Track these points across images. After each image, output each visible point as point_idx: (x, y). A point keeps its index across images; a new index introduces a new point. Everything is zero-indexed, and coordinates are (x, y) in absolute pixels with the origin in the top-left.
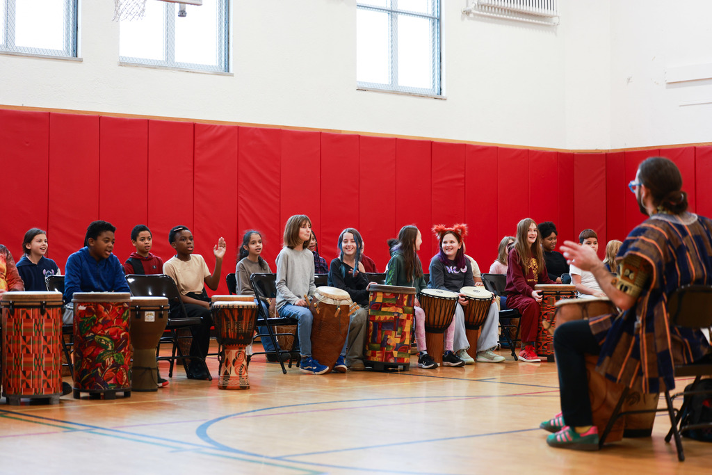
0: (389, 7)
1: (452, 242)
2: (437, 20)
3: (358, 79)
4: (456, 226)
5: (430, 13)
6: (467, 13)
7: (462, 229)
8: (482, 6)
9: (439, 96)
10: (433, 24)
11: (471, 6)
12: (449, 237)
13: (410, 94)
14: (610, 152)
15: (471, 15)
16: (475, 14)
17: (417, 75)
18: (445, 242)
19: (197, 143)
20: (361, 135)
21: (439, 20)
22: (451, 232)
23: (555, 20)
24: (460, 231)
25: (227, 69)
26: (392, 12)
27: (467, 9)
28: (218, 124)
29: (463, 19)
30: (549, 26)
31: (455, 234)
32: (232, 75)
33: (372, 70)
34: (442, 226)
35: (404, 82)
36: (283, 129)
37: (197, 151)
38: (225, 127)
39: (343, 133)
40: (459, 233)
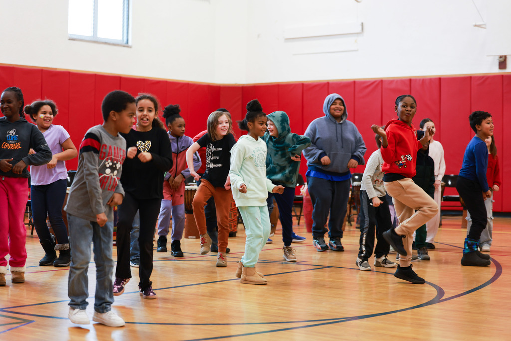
3: (69, 33)
9: (126, 45)
13: (106, 43)
14: (245, 86)
17: (112, 30)
20: (71, 71)
33: (80, 25)
35: (102, 35)
36: (15, 67)
39: (58, 70)
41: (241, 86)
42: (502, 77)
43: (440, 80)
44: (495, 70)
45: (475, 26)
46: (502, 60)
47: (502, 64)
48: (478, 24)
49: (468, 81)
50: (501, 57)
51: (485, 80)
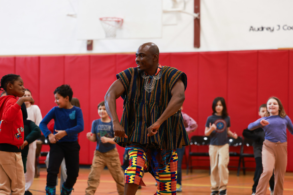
42: (90, 57)
43: (39, 59)
44: (83, 51)
45: (68, 15)
46: (90, 43)
47: (90, 46)
48: (71, 13)
49: (61, 60)
50: (88, 41)
51: (76, 59)
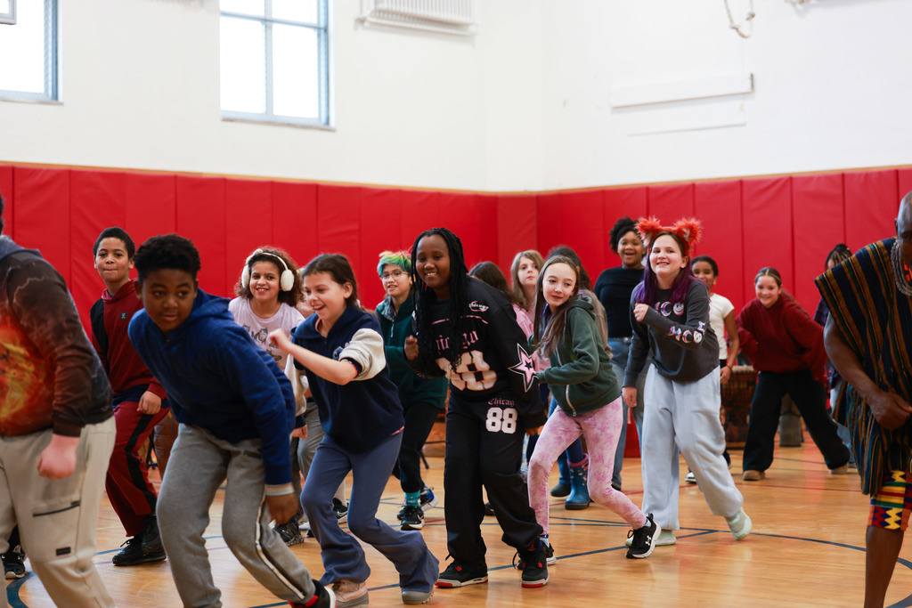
0: (261, 14)
1: (670, 250)
2: (323, 31)
3: (222, 108)
4: (680, 223)
5: (314, 21)
6: (361, 21)
7: (691, 228)
8: (380, 13)
9: (326, 126)
10: (319, 35)
11: (367, 13)
12: (665, 241)
13: (289, 125)
14: (543, 194)
15: (366, 24)
16: (371, 23)
17: (299, 101)
18: (658, 251)
19: (18, 193)
20: (228, 177)
21: (326, 30)
22: (670, 233)
23: (472, 29)
24: (687, 232)
25: (55, 96)
26: (267, 22)
27: (362, 16)
28: (45, 168)
29: (356, 29)
30: (464, 36)
31: (678, 236)
32: (62, 104)
33: (241, 95)
34: (654, 221)
35: (281, 110)
36: (127, 172)
37: (17, 203)
38: (53, 171)
39: (204, 176)
40: (686, 237)
41: (535, 194)
